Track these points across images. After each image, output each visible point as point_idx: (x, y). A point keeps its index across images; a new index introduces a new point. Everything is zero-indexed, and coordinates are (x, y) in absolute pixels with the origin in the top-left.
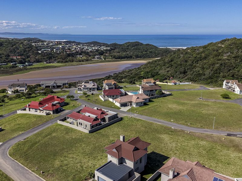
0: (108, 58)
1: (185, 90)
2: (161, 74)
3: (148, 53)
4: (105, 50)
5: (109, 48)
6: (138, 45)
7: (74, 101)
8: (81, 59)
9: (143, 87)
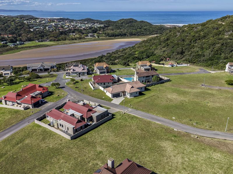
0: (101, 36)
1: (184, 73)
2: (156, 54)
3: (143, 30)
4: (99, 28)
5: (102, 26)
6: (132, 22)
7: (60, 89)
8: (73, 37)
9: (138, 73)
